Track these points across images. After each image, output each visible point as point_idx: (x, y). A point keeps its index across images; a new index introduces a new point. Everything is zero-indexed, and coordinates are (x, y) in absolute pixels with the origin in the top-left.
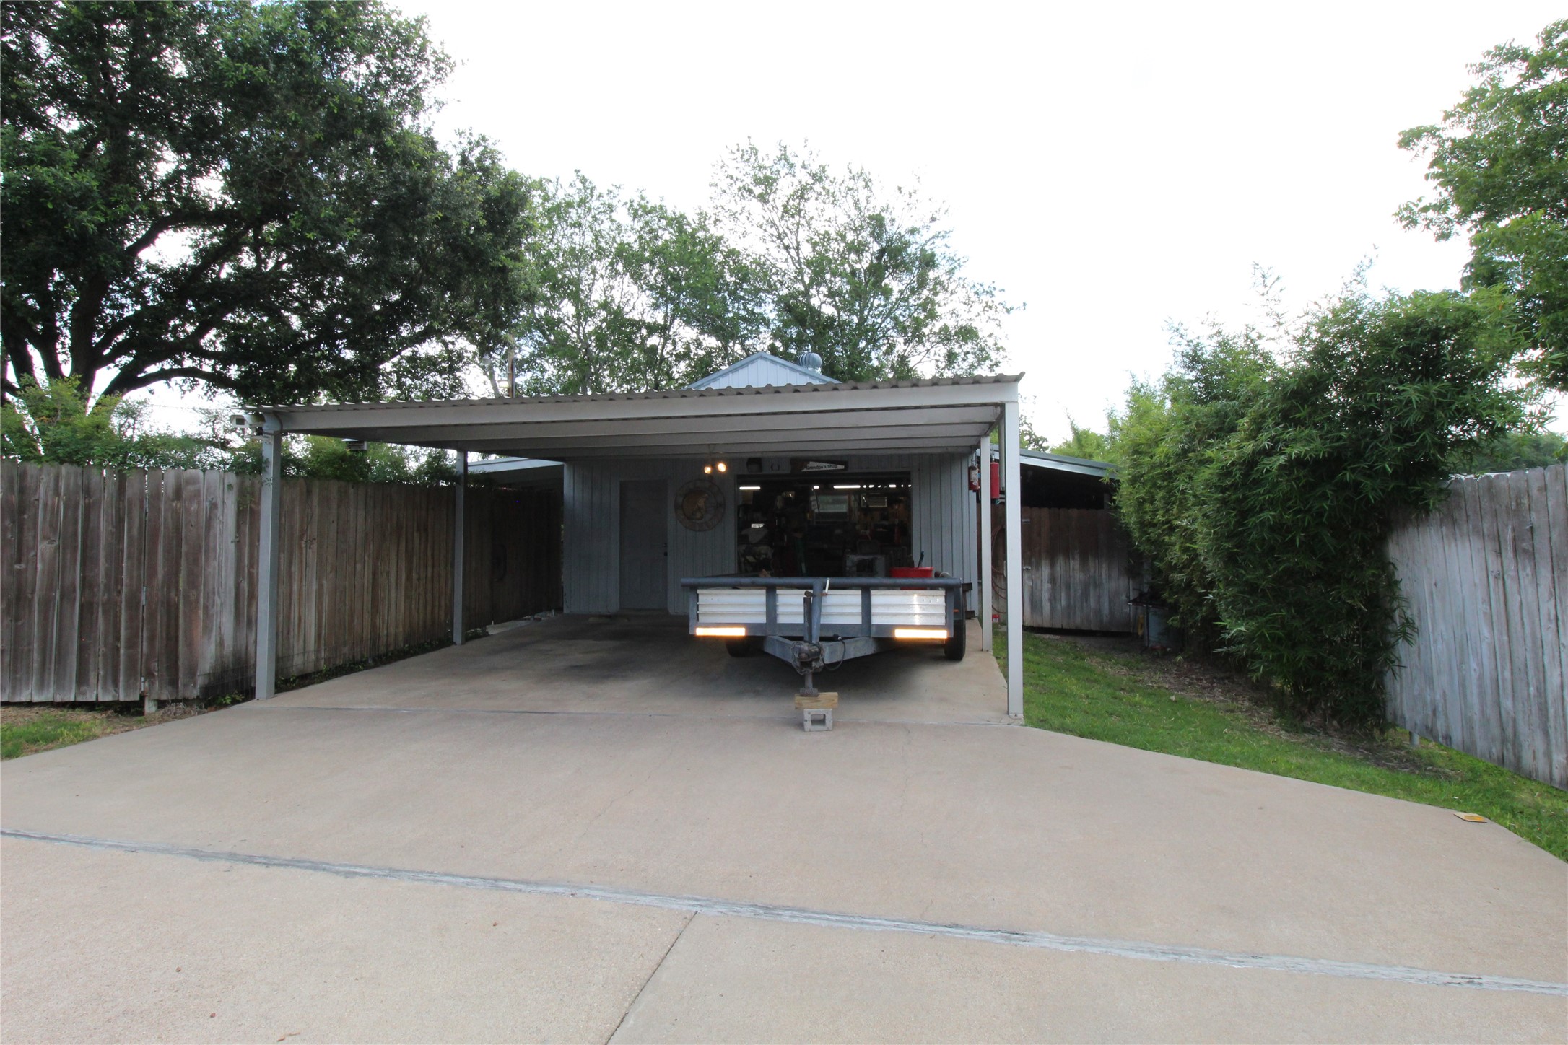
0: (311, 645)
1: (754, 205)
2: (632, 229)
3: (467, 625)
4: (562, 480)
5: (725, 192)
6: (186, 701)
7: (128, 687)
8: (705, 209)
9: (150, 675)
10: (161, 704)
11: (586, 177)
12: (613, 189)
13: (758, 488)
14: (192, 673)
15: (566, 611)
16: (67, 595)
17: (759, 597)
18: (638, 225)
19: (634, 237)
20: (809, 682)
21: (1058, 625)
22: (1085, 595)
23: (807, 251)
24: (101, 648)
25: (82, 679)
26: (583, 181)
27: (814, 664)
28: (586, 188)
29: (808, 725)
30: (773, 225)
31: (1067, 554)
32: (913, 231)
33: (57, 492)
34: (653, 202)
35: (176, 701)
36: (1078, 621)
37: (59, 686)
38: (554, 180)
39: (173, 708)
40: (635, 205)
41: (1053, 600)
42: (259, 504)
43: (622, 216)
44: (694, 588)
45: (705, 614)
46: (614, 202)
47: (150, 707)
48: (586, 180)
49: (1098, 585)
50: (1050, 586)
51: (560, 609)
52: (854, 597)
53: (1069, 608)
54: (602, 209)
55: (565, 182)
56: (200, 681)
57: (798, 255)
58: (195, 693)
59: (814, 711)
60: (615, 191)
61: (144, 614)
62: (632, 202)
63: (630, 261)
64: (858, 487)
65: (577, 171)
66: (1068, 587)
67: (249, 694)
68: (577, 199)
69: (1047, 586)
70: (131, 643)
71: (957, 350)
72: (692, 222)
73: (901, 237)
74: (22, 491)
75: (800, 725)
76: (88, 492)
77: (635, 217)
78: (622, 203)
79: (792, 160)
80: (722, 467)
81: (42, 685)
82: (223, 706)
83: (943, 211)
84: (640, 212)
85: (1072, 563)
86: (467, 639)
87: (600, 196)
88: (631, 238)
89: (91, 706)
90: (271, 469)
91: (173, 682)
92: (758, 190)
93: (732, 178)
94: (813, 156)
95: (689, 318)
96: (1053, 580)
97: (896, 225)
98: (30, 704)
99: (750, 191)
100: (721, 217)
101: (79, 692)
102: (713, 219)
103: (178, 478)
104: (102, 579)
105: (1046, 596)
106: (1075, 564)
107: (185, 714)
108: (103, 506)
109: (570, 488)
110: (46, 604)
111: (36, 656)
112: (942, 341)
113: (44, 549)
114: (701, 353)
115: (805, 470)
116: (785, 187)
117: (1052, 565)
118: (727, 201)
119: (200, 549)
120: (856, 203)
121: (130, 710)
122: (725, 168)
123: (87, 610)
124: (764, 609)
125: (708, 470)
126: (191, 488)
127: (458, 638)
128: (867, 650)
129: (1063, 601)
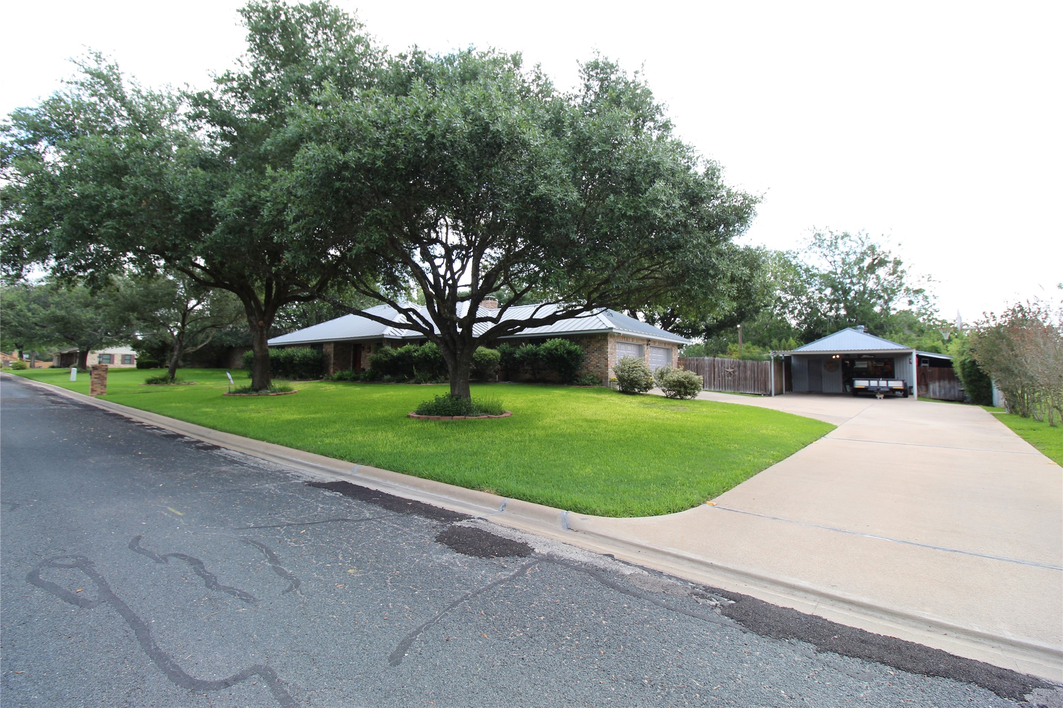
3: (785, 390)
4: (791, 359)
7: (760, 392)
9: (763, 391)
10: (764, 395)
14: (768, 390)
15: (793, 391)
16: (752, 379)
20: (878, 393)
22: (950, 390)
24: (756, 386)
25: (754, 391)
27: (879, 390)
31: (944, 379)
33: (750, 364)
36: (948, 397)
37: (751, 391)
39: (766, 395)
41: (940, 392)
42: (772, 366)
44: (854, 381)
45: (856, 384)
47: (762, 395)
49: (954, 388)
52: (876, 382)
53: (945, 394)
58: (769, 393)
61: (762, 382)
66: (944, 388)
67: (772, 395)
69: (938, 388)
70: (761, 386)
74: (745, 364)
76: (754, 364)
80: (838, 357)
89: (756, 394)
91: (766, 392)
96: (939, 386)
98: (748, 393)
103: (765, 362)
104: (756, 376)
105: (937, 391)
106: (946, 382)
108: (756, 366)
109: (793, 361)
110: (749, 380)
113: (749, 372)
115: (862, 357)
117: (939, 383)
119: (768, 373)
123: (754, 381)
125: (834, 357)
126: (767, 364)
128: (888, 390)
129: (943, 392)
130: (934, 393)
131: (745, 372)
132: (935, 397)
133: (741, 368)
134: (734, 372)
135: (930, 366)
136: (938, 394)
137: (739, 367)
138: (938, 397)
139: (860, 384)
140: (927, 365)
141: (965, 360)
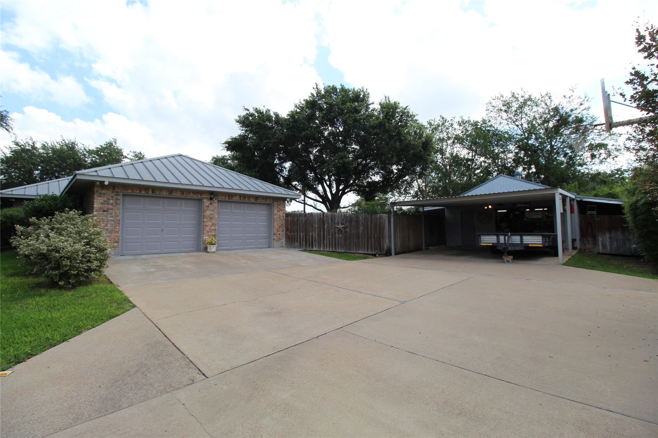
0: (399, 247)
1: (504, 115)
2: (459, 130)
3: (426, 246)
4: (445, 211)
5: (492, 111)
6: (383, 254)
7: (374, 251)
8: (484, 118)
9: (377, 250)
10: (379, 255)
11: (444, 117)
12: (452, 118)
13: (506, 211)
14: (384, 249)
15: (447, 245)
16: (365, 236)
17: (495, 237)
18: (461, 128)
19: (460, 132)
20: (506, 253)
21: (613, 253)
22: (624, 243)
23: (525, 125)
24: (370, 245)
25: (367, 250)
26: (443, 118)
27: (506, 250)
28: (444, 120)
29: (506, 262)
30: (511, 118)
31: (616, 230)
32: (572, 110)
33: (363, 219)
34: (466, 119)
35: (381, 254)
36: (621, 252)
37: (364, 251)
38: (433, 119)
39: (381, 255)
40: (460, 122)
41: (611, 245)
42: (391, 219)
43: (456, 126)
44: (480, 235)
45: (482, 241)
46: (453, 122)
47: (377, 255)
48: (444, 118)
49: (629, 240)
50: (609, 240)
51: (446, 245)
52: (518, 237)
53: (618, 248)
54: (449, 125)
55: (437, 120)
56: (385, 251)
57: (522, 127)
58: (384, 253)
59: (507, 259)
60: (453, 119)
61: (376, 239)
62: (459, 122)
63: (458, 139)
64: (542, 209)
65: (441, 116)
66: (617, 240)
67: (391, 255)
68: (441, 123)
69: (608, 240)
70: (374, 244)
71: (595, 153)
72: (480, 122)
73: (566, 113)
74: (358, 218)
75: (504, 263)
76: (367, 218)
77: (460, 126)
78: (455, 122)
79: (517, 96)
80: (490, 207)
81: (362, 250)
82: (388, 256)
83: (585, 101)
84: (462, 124)
85: (618, 233)
86: (426, 249)
87: (448, 121)
88: (459, 132)
89: (369, 254)
90: (392, 213)
91: (381, 251)
92: (504, 108)
93: (494, 106)
94: (525, 93)
95: (481, 155)
96: (610, 238)
97: (564, 109)
98: (360, 253)
99: (501, 110)
100: (491, 120)
101: (367, 252)
102: (488, 121)
103: (380, 215)
104: (369, 233)
105: (608, 243)
106: (619, 233)
107: (383, 257)
108: (369, 220)
109: (447, 213)
110: (362, 237)
111: (361, 245)
112: (589, 149)
113: (361, 228)
114: (486, 165)
115: (516, 206)
116: (515, 106)
117: (610, 234)
118: (492, 114)
119: (383, 228)
120: (546, 104)
121: (374, 255)
122: (491, 104)
123: (368, 238)
124: (496, 240)
125: (486, 208)
126: (382, 217)
127: (424, 249)
128: (522, 248)
129: (615, 245)
130: (604, 246)
131: (358, 228)
132: (605, 252)
133: (354, 223)
134: (345, 228)
135: (598, 213)
136: (608, 247)
137: (351, 222)
138: (608, 251)
139: (488, 240)
140: (594, 212)
141: (637, 201)
